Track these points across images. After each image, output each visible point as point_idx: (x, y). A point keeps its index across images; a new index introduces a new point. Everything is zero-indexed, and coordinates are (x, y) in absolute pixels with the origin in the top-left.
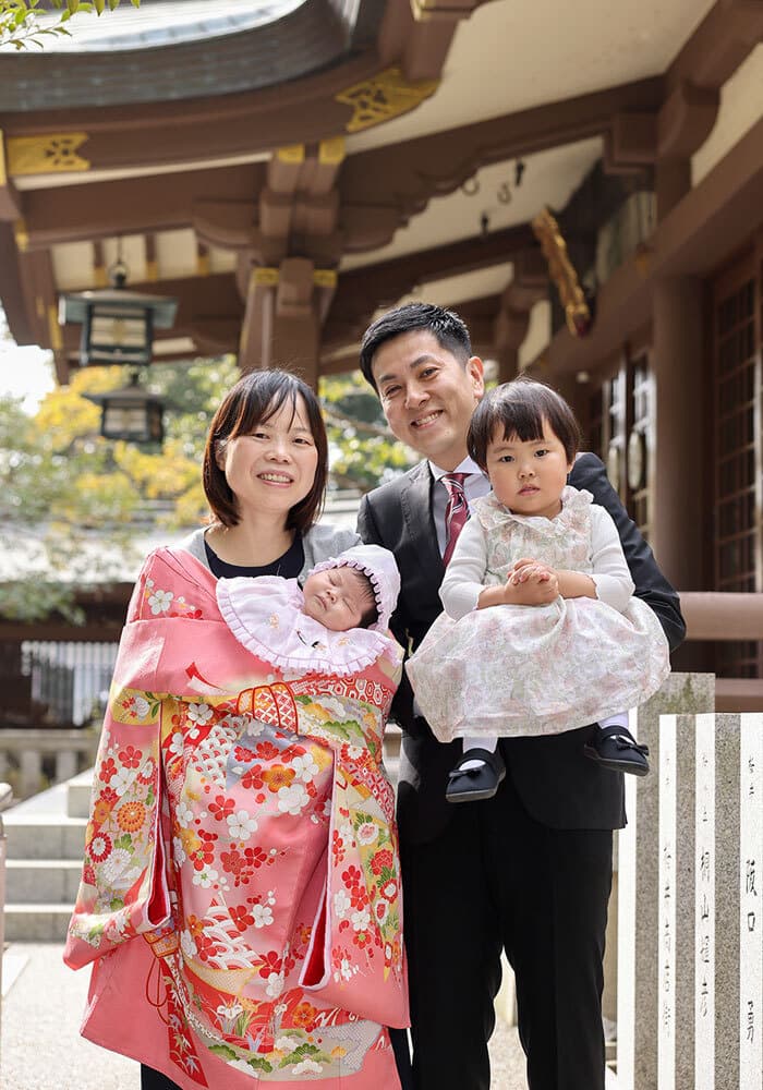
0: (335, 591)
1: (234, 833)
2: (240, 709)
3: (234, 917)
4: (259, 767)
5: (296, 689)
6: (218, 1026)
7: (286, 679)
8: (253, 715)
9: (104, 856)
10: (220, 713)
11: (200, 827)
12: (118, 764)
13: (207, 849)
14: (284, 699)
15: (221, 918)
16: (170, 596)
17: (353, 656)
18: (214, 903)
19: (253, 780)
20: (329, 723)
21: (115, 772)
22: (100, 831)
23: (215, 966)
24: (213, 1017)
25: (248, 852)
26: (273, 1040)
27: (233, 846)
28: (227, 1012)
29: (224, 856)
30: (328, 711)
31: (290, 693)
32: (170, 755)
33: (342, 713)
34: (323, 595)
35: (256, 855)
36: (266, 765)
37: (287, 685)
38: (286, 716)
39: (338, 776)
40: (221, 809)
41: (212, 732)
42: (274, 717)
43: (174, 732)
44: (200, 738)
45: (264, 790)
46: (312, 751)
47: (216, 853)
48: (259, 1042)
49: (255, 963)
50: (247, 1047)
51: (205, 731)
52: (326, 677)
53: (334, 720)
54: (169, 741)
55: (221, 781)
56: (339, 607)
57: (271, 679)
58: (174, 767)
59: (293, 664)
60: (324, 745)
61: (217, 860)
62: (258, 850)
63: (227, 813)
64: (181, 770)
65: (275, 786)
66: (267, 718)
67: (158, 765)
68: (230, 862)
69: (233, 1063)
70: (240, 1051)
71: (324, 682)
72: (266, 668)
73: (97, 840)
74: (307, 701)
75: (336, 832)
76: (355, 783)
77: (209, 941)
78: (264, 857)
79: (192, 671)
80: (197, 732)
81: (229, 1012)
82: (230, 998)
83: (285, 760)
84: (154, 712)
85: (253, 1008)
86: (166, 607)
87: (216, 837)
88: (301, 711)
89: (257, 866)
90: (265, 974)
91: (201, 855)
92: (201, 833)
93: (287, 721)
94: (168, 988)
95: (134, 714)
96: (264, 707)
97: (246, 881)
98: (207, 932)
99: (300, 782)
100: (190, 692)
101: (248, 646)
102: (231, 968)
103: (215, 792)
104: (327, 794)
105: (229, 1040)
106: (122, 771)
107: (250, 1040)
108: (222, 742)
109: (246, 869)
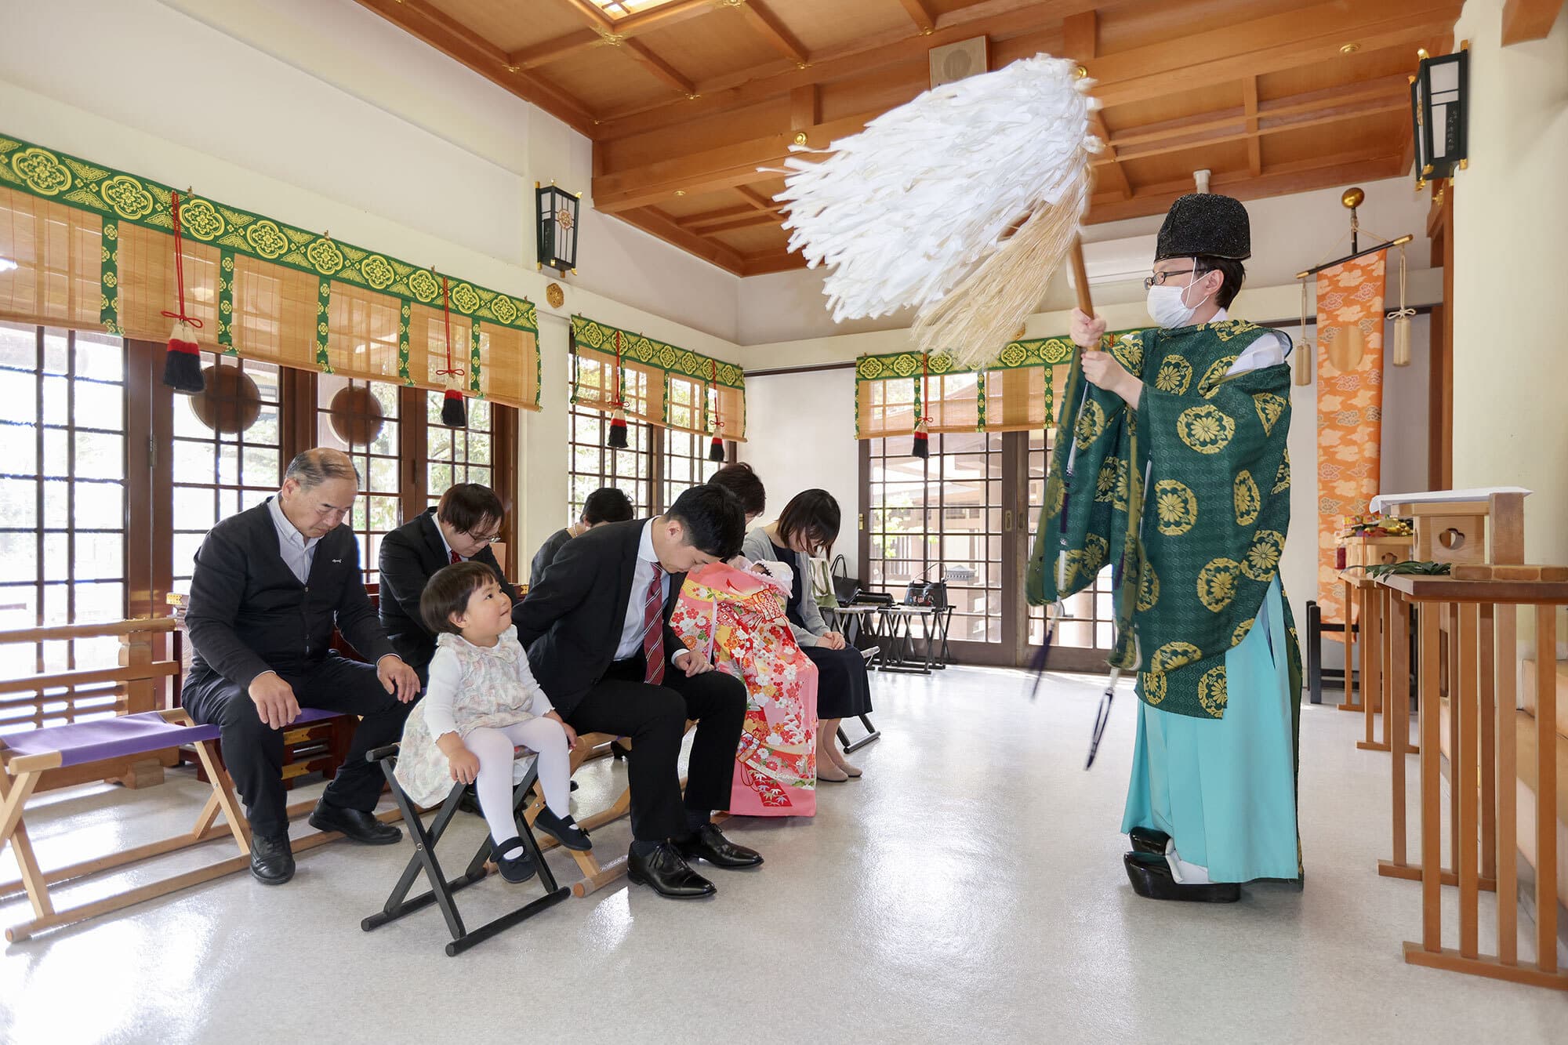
3: (798, 719)
6: (797, 772)
15: (791, 721)
18: (787, 714)
23: (793, 743)
24: (794, 768)
47: (784, 691)
61: (785, 694)
69: (804, 787)
77: (788, 732)
81: (800, 763)
82: (801, 757)
94: (753, 775)
98: (786, 728)
102: (799, 743)
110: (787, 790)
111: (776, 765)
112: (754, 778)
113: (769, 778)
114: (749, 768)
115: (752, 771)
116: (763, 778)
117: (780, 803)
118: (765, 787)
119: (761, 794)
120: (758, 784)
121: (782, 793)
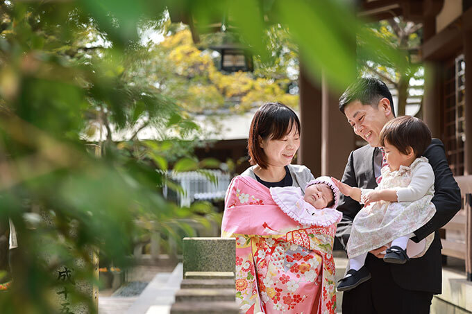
1: (289, 289)
2: (288, 239)
4: (296, 264)
5: (309, 232)
7: (304, 228)
8: (293, 242)
10: (278, 241)
11: (276, 286)
13: (278, 295)
14: (304, 236)
16: (247, 195)
17: (328, 219)
19: (294, 269)
20: (320, 245)
25: (294, 296)
27: (289, 294)
29: (284, 298)
30: (320, 240)
31: (306, 233)
32: (258, 259)
33: (325, 241)
34: (315, 195)
35: (297, 298)
36: (299, 263)
37: (305, 230)
38: (306, 242)
39: (324, 266)
40: (284, 280)
41: (276, 250)
42: (301, 243)
43: (258, 250)
44: (272, 252)
45: (299, 273)
46: (316, 257)
51: (273, 249)
52: (319, 227)
53: (322, 243)
54: (257, 254)
55: (283, 269)
56: (321, 200)
57: (298, 228)
58: (262, 264)
59: (307, 222)
60: (319, 254)
62: (299, 296)
63: (287, 281)
64: (265, 264)
65: (303, 271)
66: (299, 243)
67: (253, 263)
68: (286, 300)
71: (318, 229)
72: (296, 223)
74: (313, 236)
75: (324, 288)
76: (328, 268)
78: (301, 299)
79: (265, 225)
80: (270, 249)
83: (306, 260)
84: (248, 242)
86: (247, 200)
87: (281, 290)
88: (311, 240)
89: (298, 302)
91: (276, 298)
92: (276, 289)
93: (306, 244)
95: (238, 244)
96: (297, 239)
97: (293, 308)
99: (313, 268)
100: (265, 234)
101: (289, 215)
103: (281, 273)
104: (320, 274)
108: (281, 254)
109: (293, 303)
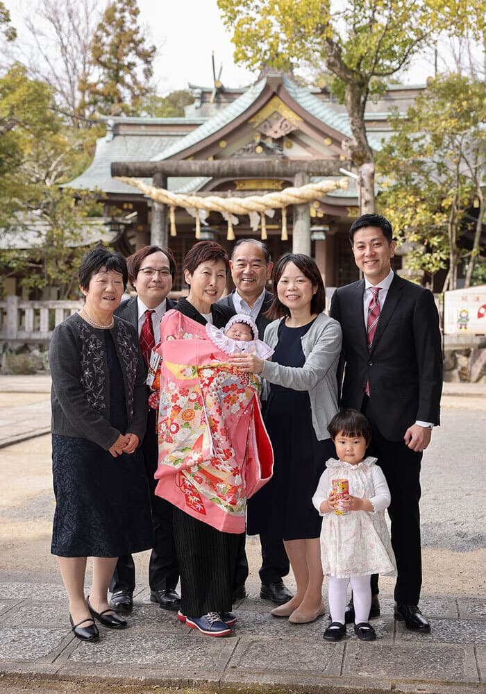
0: (237, 333)
3: (225, 453)
9: (176, 432)
12: (179, 395)
15: (220, 452)
18: (218, 446)
21: (178, 398)
22: (174, 422)
23: (217, 468)
24: (214, 487)
26: (236, 501)
28: (220, 486)
44: (209, 383)
48: (230, 500)
49: (232, 471)
50: (225, 500)
51: (211, 379)
61: (219, 431)
65: (232, 403)
67: (200, 394)
69: (219, 505)
70: (222, 501)
73: (172, 426)
77: (216, 459)
79: (212, 357)
80: (208, 381)
82: (221, 481)
84: (194, 374)
85: (230, 487)
90: (234, 475)
95: (185, 375)
102: (223, 471)
105: (219, 496)
106: (182, 398)
107: (227, 498)
108: (219, 385)
110: (205, 502)
111: (201, 480)
112: (184, 483)
113: (194, 487)
114: (183, 474)
115: (183, 477)
116: (189, 485)
117: (198, 509)
118: (190, 492)
119: (187, 496)
120: (185, 487)
121: (200, 502)
